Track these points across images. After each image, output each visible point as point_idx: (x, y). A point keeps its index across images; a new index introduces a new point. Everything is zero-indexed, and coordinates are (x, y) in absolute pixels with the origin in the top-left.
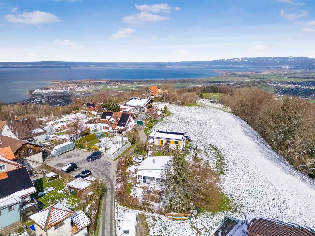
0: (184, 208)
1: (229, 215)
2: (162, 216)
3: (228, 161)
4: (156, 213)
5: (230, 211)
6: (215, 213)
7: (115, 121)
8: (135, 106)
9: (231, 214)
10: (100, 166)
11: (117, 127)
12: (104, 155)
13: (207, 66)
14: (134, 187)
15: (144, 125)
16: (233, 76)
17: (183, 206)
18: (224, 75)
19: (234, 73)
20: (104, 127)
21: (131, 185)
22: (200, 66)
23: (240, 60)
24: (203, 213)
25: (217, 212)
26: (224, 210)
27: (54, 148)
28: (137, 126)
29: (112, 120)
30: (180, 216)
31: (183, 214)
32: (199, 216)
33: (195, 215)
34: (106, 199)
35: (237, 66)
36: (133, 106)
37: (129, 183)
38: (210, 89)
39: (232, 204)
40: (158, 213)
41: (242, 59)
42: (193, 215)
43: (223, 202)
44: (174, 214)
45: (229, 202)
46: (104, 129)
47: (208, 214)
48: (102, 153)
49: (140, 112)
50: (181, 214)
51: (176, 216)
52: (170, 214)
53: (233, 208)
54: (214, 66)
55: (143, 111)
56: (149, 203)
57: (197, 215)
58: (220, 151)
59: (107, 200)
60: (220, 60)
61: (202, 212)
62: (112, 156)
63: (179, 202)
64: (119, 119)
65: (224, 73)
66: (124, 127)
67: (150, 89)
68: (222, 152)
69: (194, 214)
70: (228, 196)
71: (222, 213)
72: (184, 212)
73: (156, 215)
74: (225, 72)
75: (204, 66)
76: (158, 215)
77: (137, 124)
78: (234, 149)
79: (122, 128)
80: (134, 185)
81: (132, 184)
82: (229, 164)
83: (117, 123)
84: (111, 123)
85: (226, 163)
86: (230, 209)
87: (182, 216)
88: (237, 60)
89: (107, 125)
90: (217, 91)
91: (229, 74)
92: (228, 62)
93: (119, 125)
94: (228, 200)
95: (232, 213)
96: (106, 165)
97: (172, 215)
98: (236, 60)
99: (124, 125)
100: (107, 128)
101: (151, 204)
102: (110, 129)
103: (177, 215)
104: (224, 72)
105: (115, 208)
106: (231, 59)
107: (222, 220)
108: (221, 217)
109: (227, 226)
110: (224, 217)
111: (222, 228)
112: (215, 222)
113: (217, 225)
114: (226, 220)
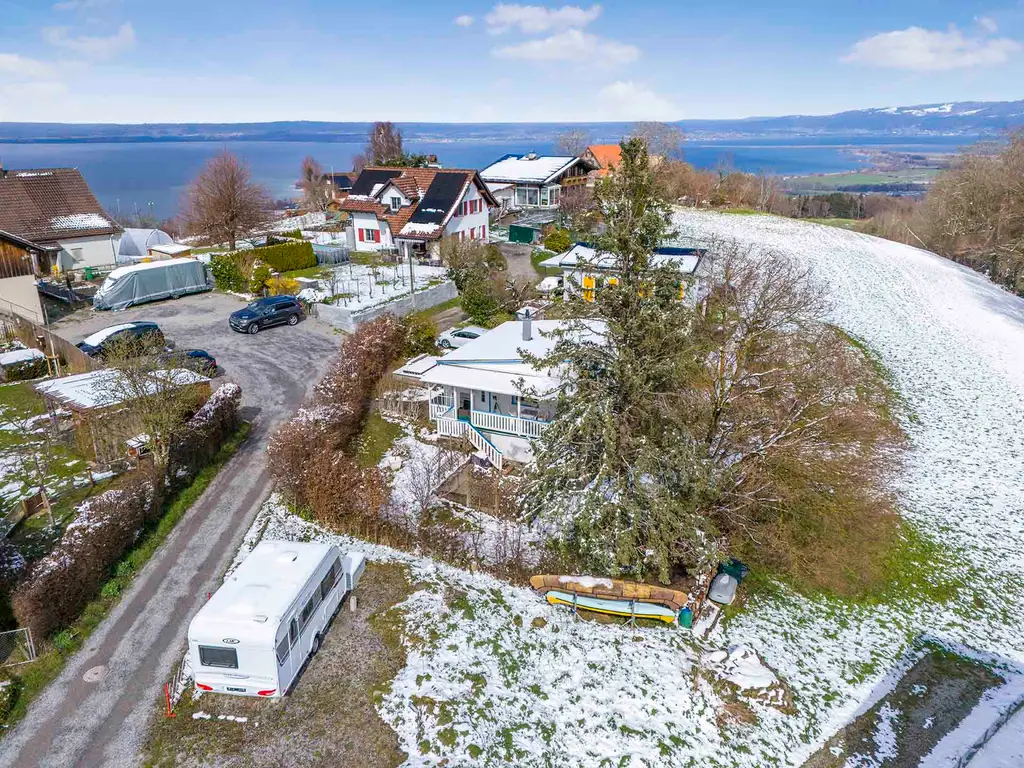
0: (650, 552)
1: (943, 624)
2: (517, 590)
3: (918, 387)
4: (483, 568)
5: (943, 602)
6: (851, 609)
7: (404, 202)
8: (512, 182)
9: (952, 624)
10: (281, 349)
11: (409, 228)
12: (316, 314)
13: (819, 132)
14: (410, 441)
15: (535, 243)
16: (917, 167)
17: (642, 539)
18: (883, 164)
19: (918, 158)
20: (361, 231)
21: (395, 431)
22: (797, 133)
23: (948, 109)
24: (777, 597)
25: (862, 600)
26: (903, 596)
27: (110, 275)
28: (508, 245)
29: (393, 199)
30: (621, 598)
31: (643, 590)
32: (743, 611)
33: (723, 606)
34: (231, 478)
35: (933, 134)
36: (505, 182)
37: (390, 420)
38: (827, 206)
39: (954, 569)
40: (496, 571)
41: (956, 106)
42: (709, 603)
43: (902, 556)
44: (588, 582)
45: (936, 560)
46: (361, 239)
47: (806, 605)
48: (310, 305)
49: (531, 207)
50: (629, 588)
51: (595, 593)
52: (564, 579)
53: (959, 589)
54: (848, 132)
55: (544, 202)
56: (461, 515)
57: (739, 607)
58: (874, 351)
59: (235, 482)
60: (873, 110)
61: (769, 592)
62: (350, 320)
63: (624, 513)
64: (421, 195)
65: (880, 159)
66: (437, 227)
67: (592, 155)
68: (884, 352)
69: (714, 595)
70: (927, 530)
71: (894, 614)
72: (651, 573)
73: (484, 581)
74: (884, 155)
75: (810, 131)
76: (496, 584)
77: (508, 239)
78: (941, 350)
79: (429, 228)
80: (410, 430)
81: (403, 425)
82: (923, 400)
83: (408, 213)
84: (388, 211)
85: (905, 394)
86: (944, 593)
87: (638, 600)
88: (936, 110)
89: (372, 224)
90: (851, 212)
91: (903, 160)
92: (902, 118)
93: (418, 217)
94: (928, 550)
95: (958, 620)
96: (312, 349)
97: (571, 587)
98: (929, 110)
99: (437, 219)
100: (374, 236)
101: (471, 520)
102: (386, 241)
103: (602, 587)
104: (883, 152)
105: (256, 523)
106: (915, 108)
107: (894, 648)
108: (889, 635)
109: (929, 691)
110: (909, 636)
111: (901, 697)
112: (851, 657)
113: (862, 679)
114: (920, 655)
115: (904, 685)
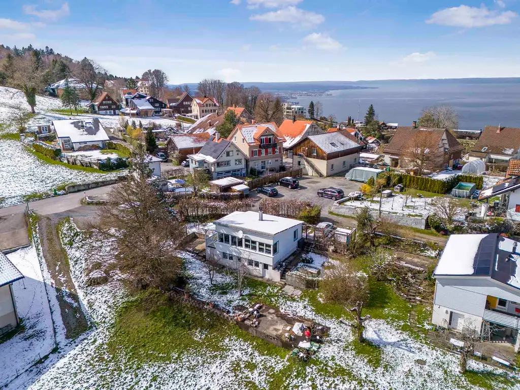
1: (97, 337)
107: (95, 317)
108: (100, 317)
109: (76, 317)
110: (97, 323)
111: (78, 309)
112: (96, 303)
113: (88, 303)
114: (89, 323)
115: (81, 313)
